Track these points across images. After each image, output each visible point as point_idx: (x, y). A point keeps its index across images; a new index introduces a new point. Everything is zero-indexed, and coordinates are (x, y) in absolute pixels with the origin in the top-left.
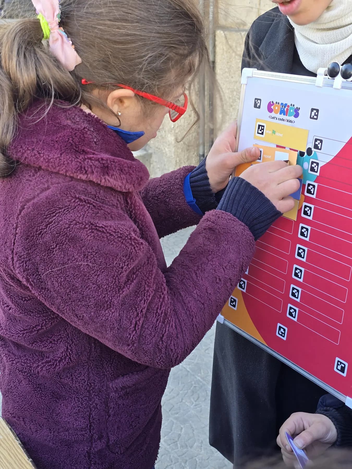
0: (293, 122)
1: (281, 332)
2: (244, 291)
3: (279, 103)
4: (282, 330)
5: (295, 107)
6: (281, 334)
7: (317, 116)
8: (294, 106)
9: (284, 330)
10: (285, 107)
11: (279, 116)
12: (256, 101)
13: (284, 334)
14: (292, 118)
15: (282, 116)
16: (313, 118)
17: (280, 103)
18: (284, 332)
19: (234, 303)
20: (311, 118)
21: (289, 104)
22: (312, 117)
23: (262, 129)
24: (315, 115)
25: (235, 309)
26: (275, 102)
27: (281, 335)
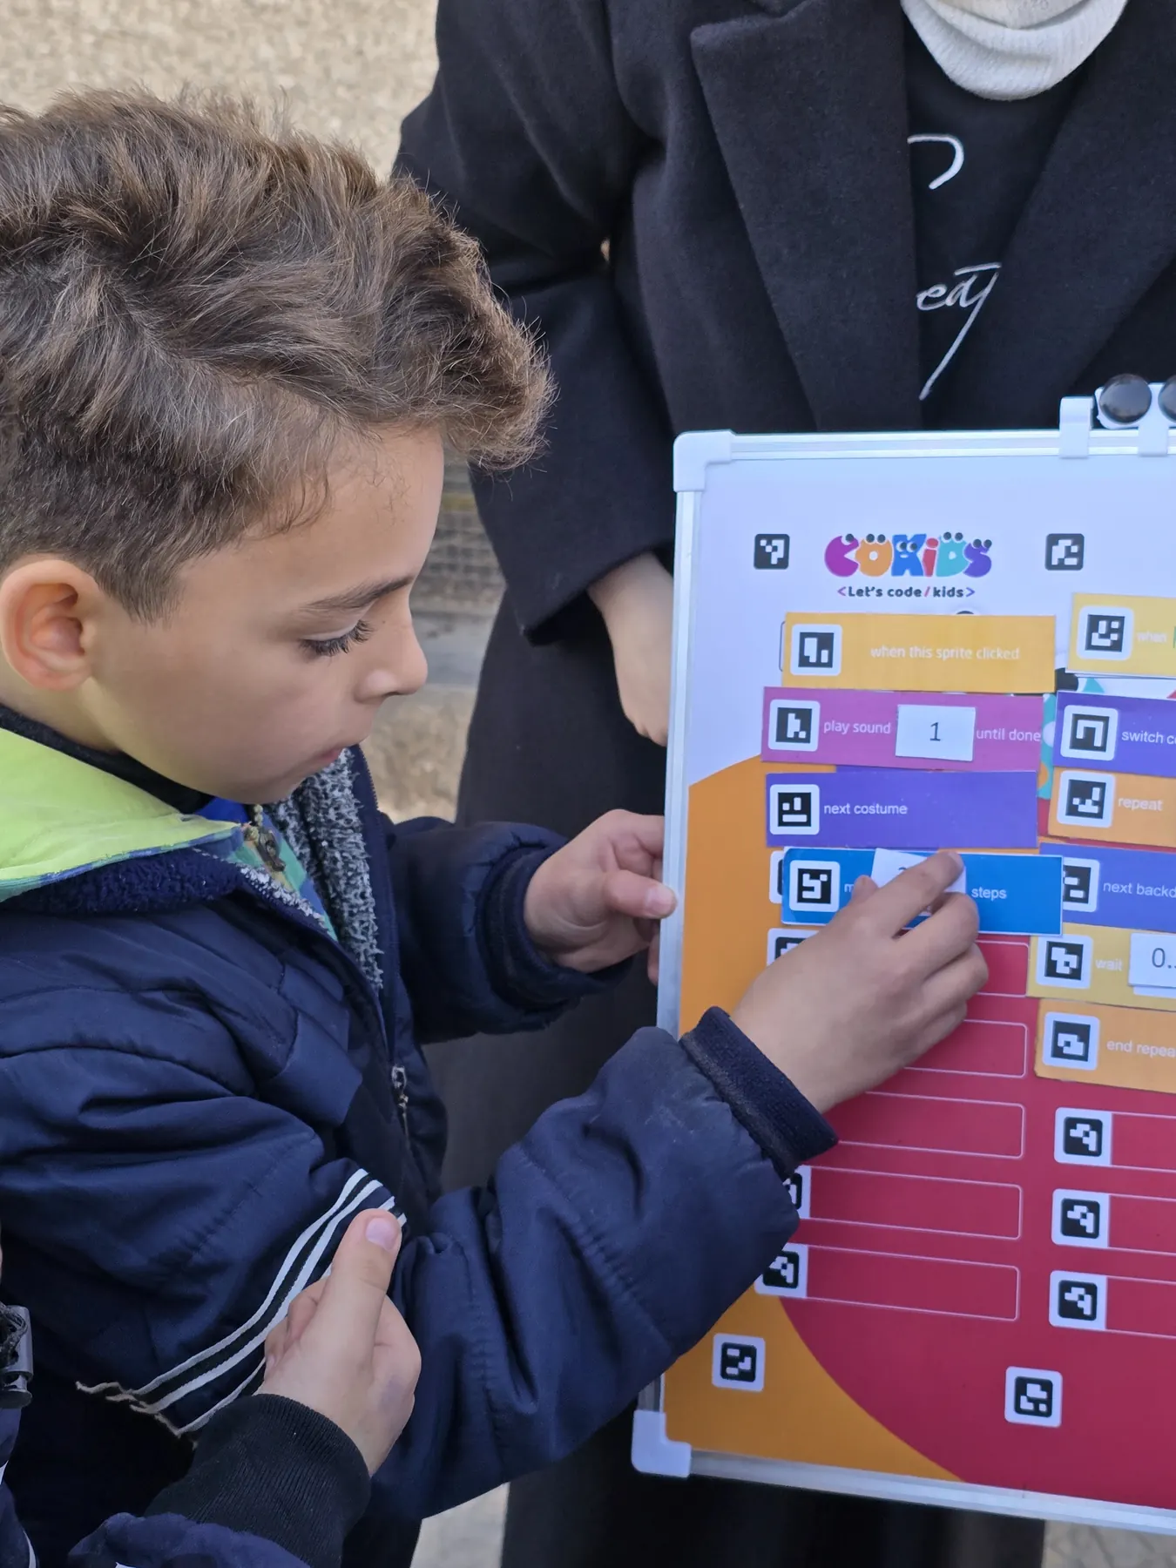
0: (966, 592)
1: (1030, 1400)
2: (800, 1293)
3: (882, 538)
4: (1034, 1391)
5: (969, 539)
6: (1030, 1407)
7: (1080, 555)
8: (959, 536)
9: (1047, 1386)
10: (915, 547)
11: (887, 580)
12: (763, 543)
13: (1049, 1402)
14: (961, 580)
15: (907, 580)
16: (1061, 566)
17: (889, 538)
18: (1044, 1395)
19: (746, 1365)
20: (1049, 566)
21: (935, 533)
22: (1055, 562)
23: (1110, 631)
24: (1069, 554)
25: (757, 1386)
26: (861, 537)
27: (1036, 1412)
